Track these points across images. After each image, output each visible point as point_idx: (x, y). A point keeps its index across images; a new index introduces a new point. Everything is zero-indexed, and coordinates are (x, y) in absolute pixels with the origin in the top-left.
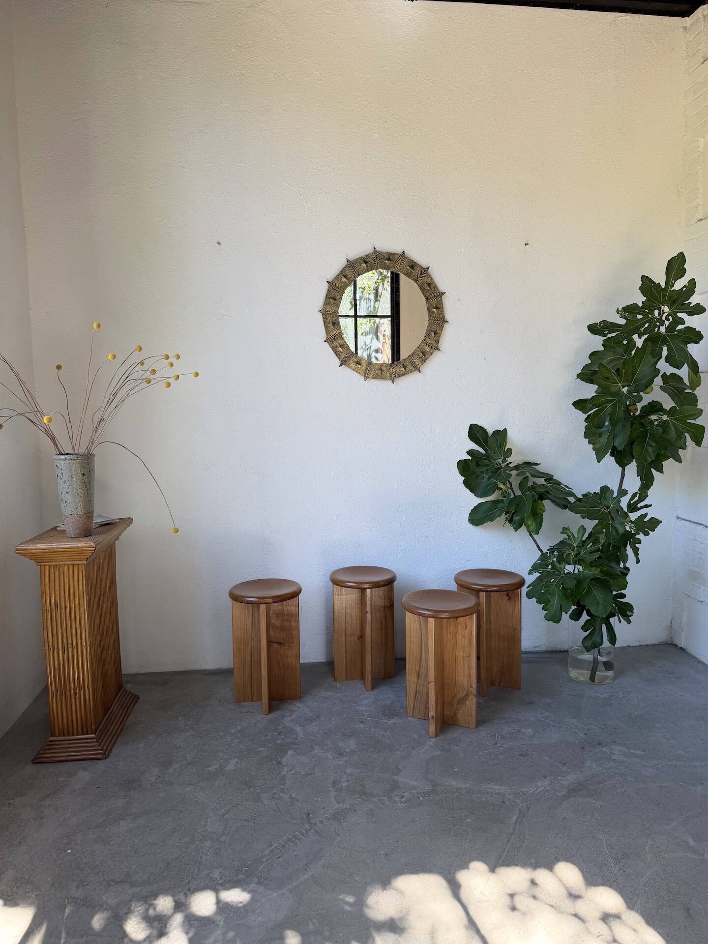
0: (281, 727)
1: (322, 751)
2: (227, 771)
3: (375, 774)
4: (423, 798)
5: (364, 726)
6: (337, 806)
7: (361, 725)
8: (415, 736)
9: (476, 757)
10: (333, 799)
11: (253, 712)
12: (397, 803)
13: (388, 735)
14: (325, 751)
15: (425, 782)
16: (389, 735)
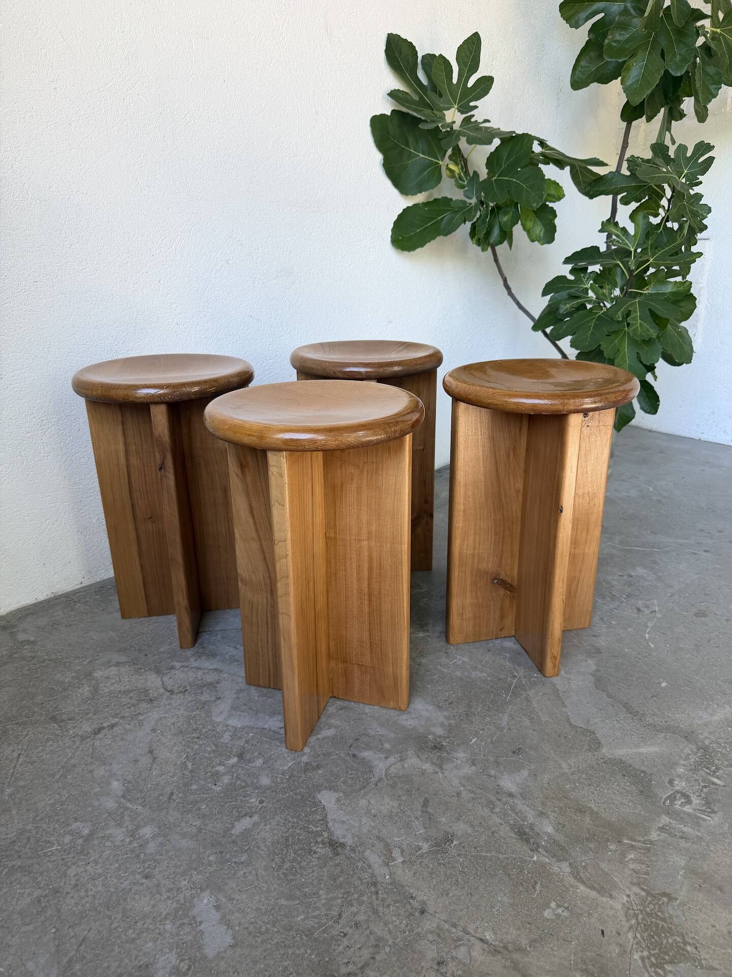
0: (226, 737)
1: (392, 760)
2: (219, 956)
3: (564, 765)
4: (717, 777)
6: (618, 906)
9: (652, 646)
10: (582, 887)
11: (112, 726)
12: (705, 820)
13: (464, 662)
14: (397, 756)
15: (665, 738)
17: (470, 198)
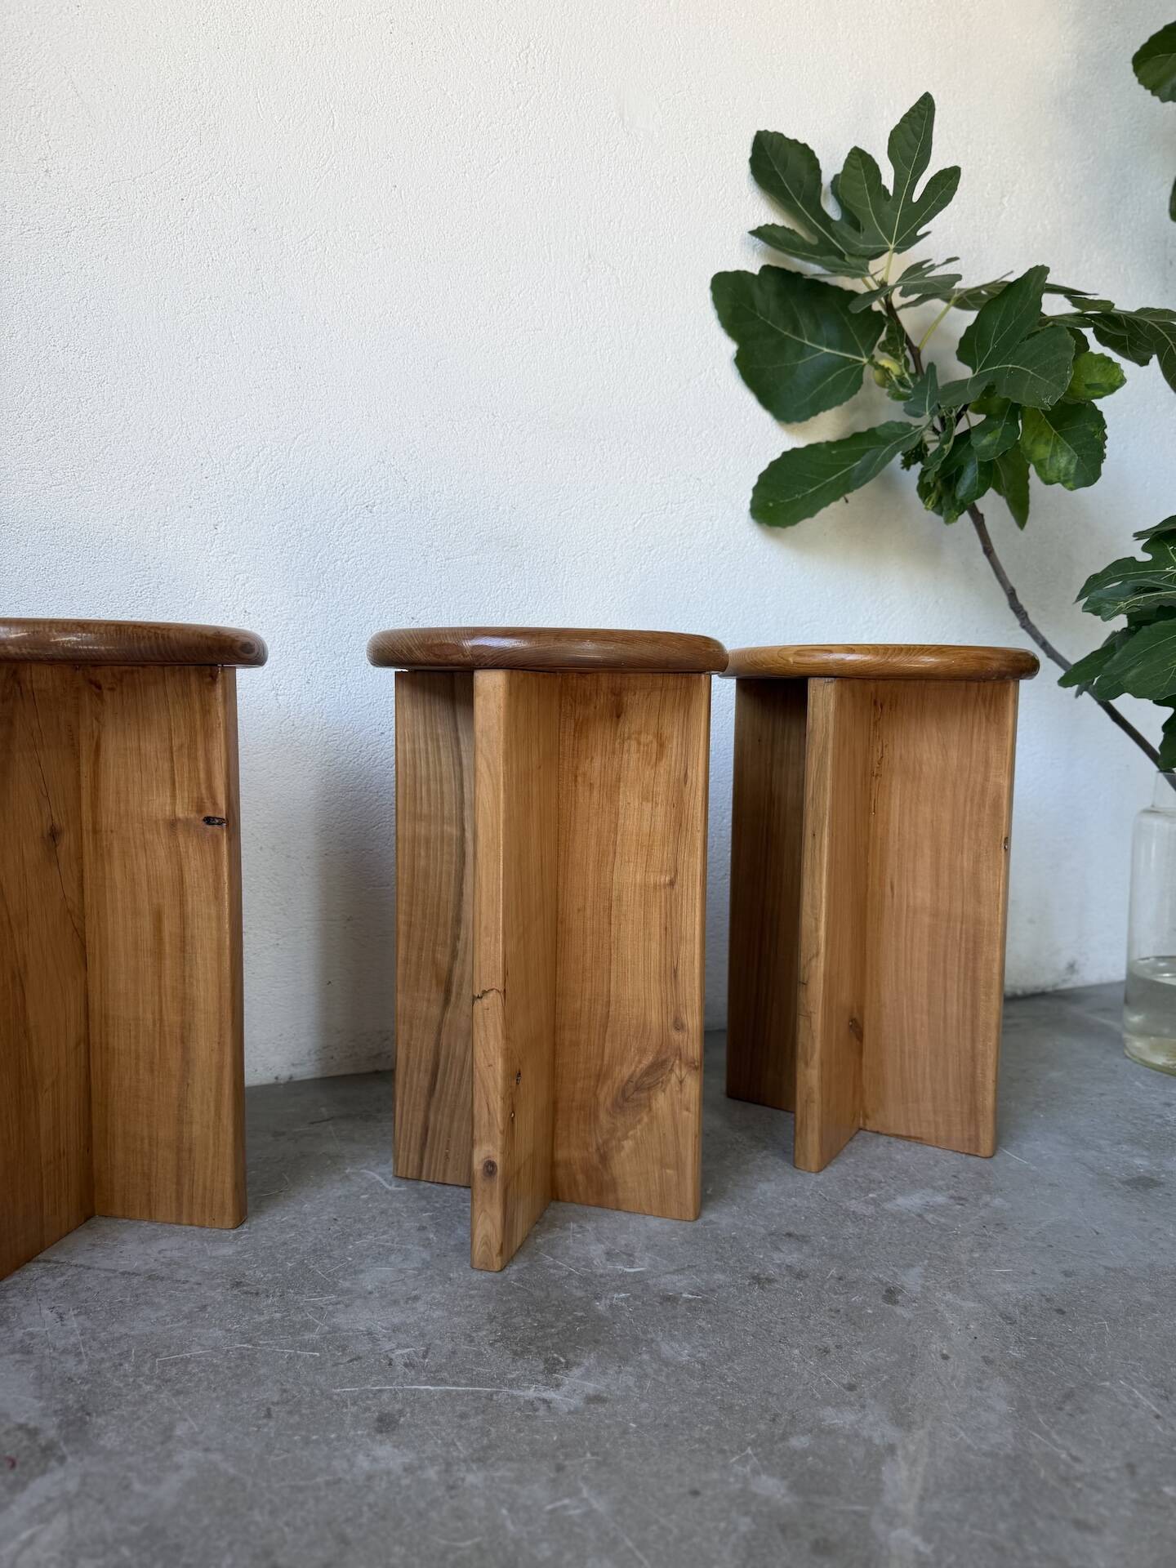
5: (410, 1457)
7: (388, 1455)
8: (771, 1487)
16: (600, 1505)
17: (918, 415)
